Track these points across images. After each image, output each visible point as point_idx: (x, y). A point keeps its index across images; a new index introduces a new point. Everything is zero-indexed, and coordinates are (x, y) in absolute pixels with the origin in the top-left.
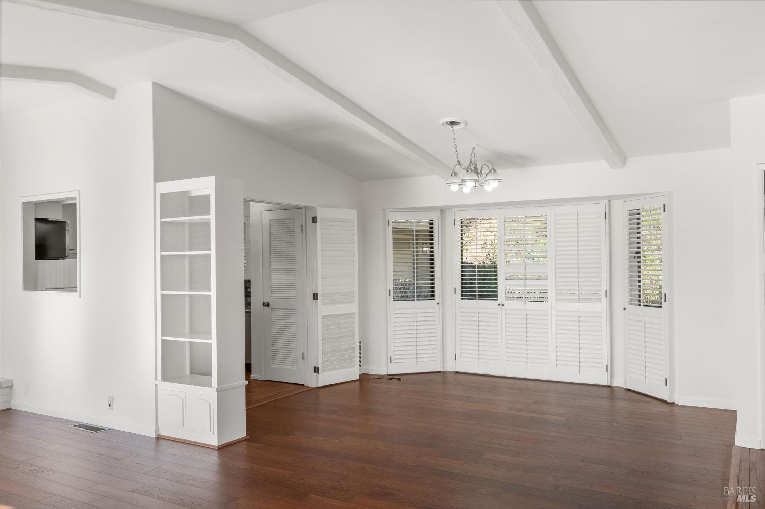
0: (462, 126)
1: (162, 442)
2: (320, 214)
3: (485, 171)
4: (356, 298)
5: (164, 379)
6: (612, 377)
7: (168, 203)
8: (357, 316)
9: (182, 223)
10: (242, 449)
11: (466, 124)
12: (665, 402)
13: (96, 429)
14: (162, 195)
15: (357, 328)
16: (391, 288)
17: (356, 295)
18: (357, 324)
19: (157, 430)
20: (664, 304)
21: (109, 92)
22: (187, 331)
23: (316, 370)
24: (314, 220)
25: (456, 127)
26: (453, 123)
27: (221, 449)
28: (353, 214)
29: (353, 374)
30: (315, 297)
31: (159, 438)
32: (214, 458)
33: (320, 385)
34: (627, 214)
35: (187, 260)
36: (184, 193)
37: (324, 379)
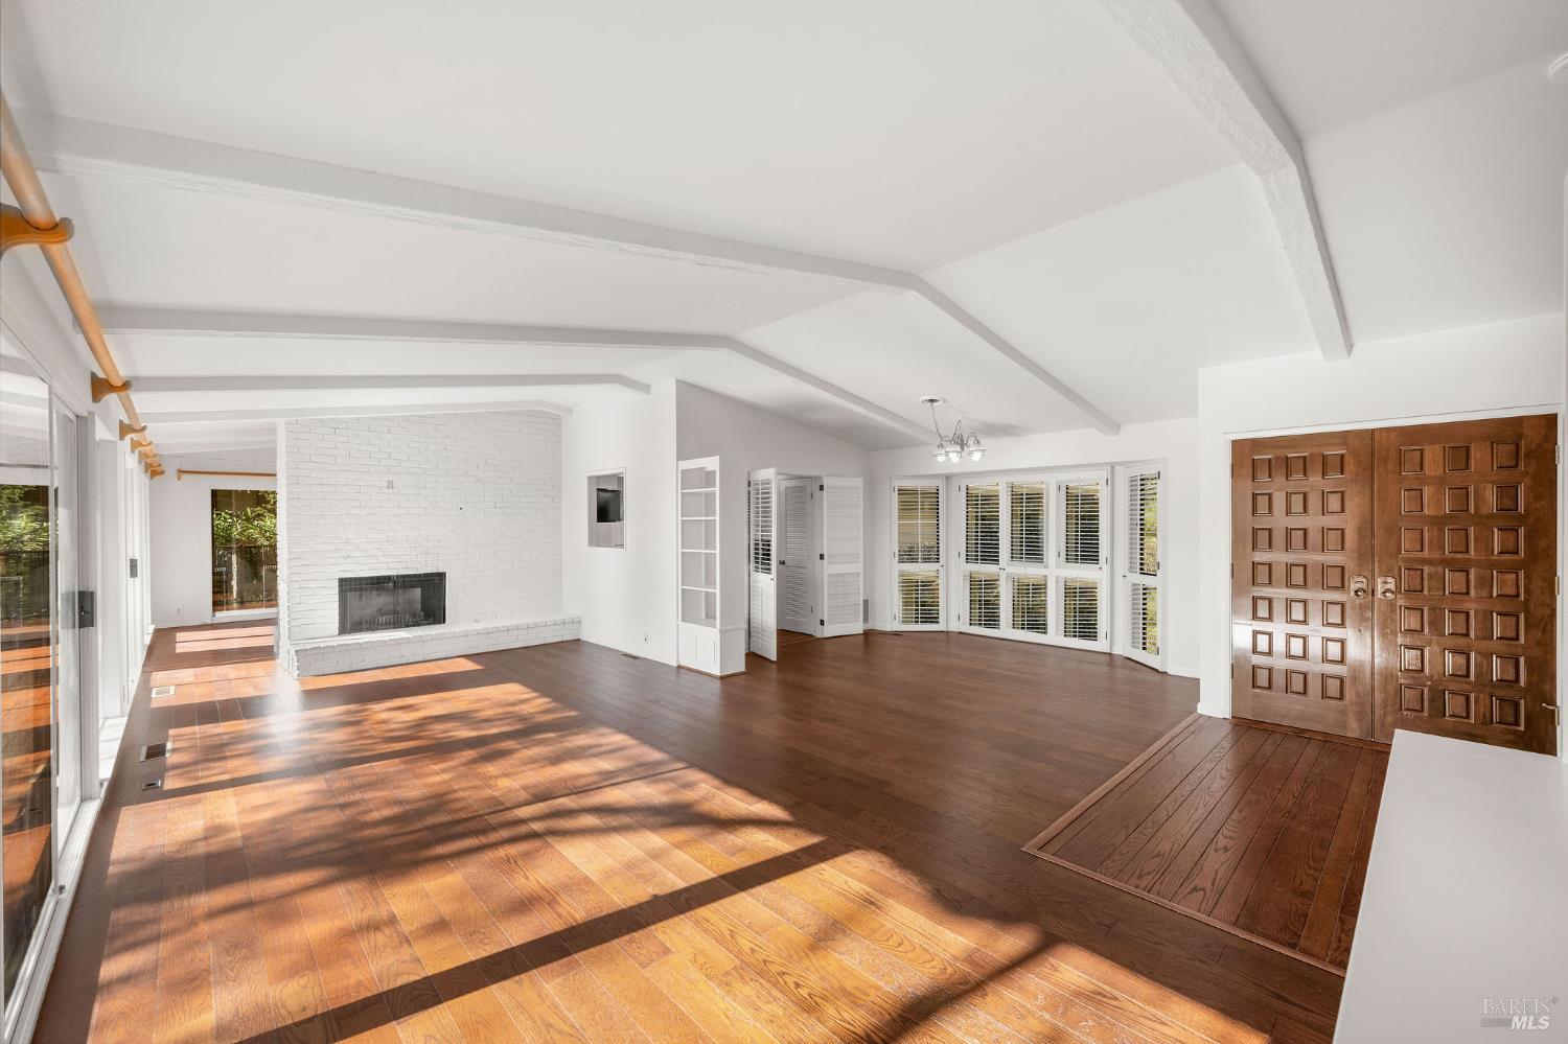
0: (941, 403)
1: (682, 671)
2: (826, 482)
3: (971, 442)
4: (861, 560)
5: (683, 620)
6: (1111, 646)
7: (687, 478)
8: (861, 575)
9: (700, 494)
10: (741, 681)
11: (945, 401)
12: (1157, 671)
13: (635, 658)
14: (682, 471)
15: (861, 587)
16: (897, 551)
17: (861, 556)
18: (861, 583)
19: (678, 661)
20: (1158, 573)
21: (645, 388)
22: (703, 582)
23: (822, 623)
24: (821, 488)
25: (935, 404)
26: (931, 401)
27: (722, 678)
28: (859, 482)
29: (857, 627)
30: (822, 557)
31: (679, 667)
32: (717, 685)
33: (826, 636)
34: (1128, 481)
35: (703, 524)
36: (701, 469)
37: (829, 631)
